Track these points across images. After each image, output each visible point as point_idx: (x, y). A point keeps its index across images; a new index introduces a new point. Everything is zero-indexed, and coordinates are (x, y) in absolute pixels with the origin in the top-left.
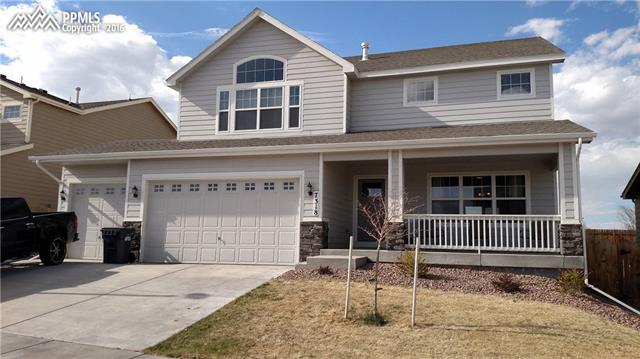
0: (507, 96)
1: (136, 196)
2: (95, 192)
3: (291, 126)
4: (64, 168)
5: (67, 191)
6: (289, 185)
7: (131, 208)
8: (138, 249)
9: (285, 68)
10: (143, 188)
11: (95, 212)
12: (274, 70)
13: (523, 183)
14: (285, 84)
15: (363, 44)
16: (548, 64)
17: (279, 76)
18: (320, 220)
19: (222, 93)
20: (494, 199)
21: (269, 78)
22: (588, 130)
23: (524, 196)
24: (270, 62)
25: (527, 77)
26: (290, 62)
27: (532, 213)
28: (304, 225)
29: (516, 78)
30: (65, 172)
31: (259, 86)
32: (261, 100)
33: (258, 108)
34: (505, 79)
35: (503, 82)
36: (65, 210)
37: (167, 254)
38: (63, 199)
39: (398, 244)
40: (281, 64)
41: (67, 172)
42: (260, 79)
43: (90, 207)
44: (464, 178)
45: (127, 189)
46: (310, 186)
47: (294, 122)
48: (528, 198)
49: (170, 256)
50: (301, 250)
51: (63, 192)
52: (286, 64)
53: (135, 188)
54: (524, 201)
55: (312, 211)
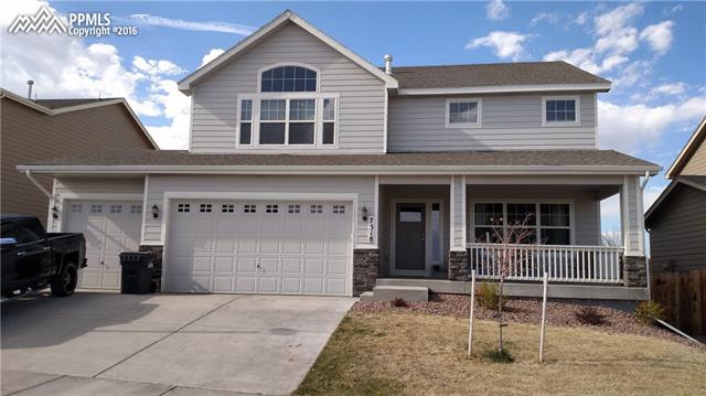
0: (552, 124)
1: (156, 216)
2: (97, 208)
3: (324, 142)
4: (55, 180)
5: (60, 208)
6: (339, 208)
7: (150, 229)
8: (160, 277)
9: (318, 79)
10: (165, 207)
11: (96, 233)
12: (305, 80)
13: (567, 212)
14: (318, 96)
15: (386, 57)
16: (593, 92)
17: (312, 87)
18: (376, 247)
19: (243, 101)
20: (538, 227)
21: (300, 89)
22: (652, 164)
23: (568, 225)
24: (300, 70)
25: (572, 104)
26: (324, 72)
27: (577, 244)
28: (357, 252)
29: (561, 104)
30: (56, 185)
31: (289, 96)
32: (291, 112)
33: (287, 121)
34: (550, 105)
35: (548, 108)
36: (58, 230)
37: (195, 283)
38: (55, 216)
39: (462, 274)
40: (314, 74)
41: (61, 185)
42: (289, 89)
43: (89, 227)
44: (509, 205)
45: (145, 206)
46: (365, 210)
47: (328, 138)
48: (572, 227)
49: (199, 285)
50: (354, 280)
51: (55, 209)
52: (319, 73)
53: (155, 207)
54: (568, 231)
55: (366, 237)
